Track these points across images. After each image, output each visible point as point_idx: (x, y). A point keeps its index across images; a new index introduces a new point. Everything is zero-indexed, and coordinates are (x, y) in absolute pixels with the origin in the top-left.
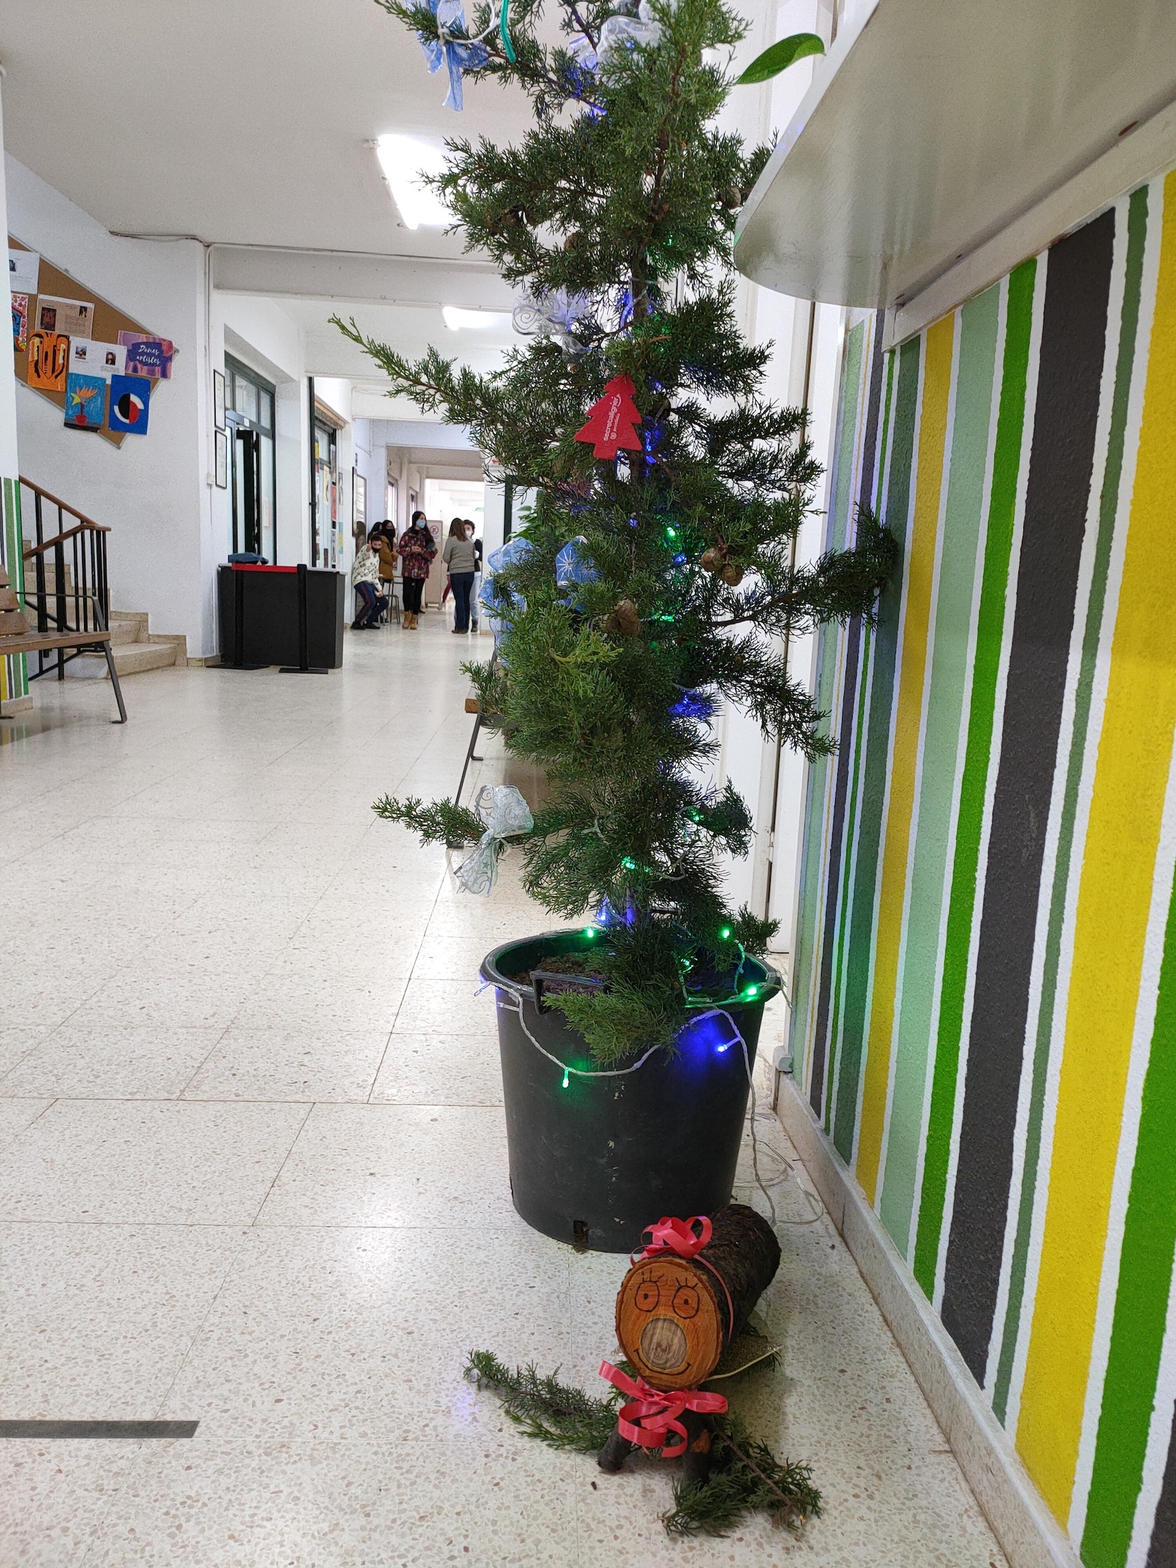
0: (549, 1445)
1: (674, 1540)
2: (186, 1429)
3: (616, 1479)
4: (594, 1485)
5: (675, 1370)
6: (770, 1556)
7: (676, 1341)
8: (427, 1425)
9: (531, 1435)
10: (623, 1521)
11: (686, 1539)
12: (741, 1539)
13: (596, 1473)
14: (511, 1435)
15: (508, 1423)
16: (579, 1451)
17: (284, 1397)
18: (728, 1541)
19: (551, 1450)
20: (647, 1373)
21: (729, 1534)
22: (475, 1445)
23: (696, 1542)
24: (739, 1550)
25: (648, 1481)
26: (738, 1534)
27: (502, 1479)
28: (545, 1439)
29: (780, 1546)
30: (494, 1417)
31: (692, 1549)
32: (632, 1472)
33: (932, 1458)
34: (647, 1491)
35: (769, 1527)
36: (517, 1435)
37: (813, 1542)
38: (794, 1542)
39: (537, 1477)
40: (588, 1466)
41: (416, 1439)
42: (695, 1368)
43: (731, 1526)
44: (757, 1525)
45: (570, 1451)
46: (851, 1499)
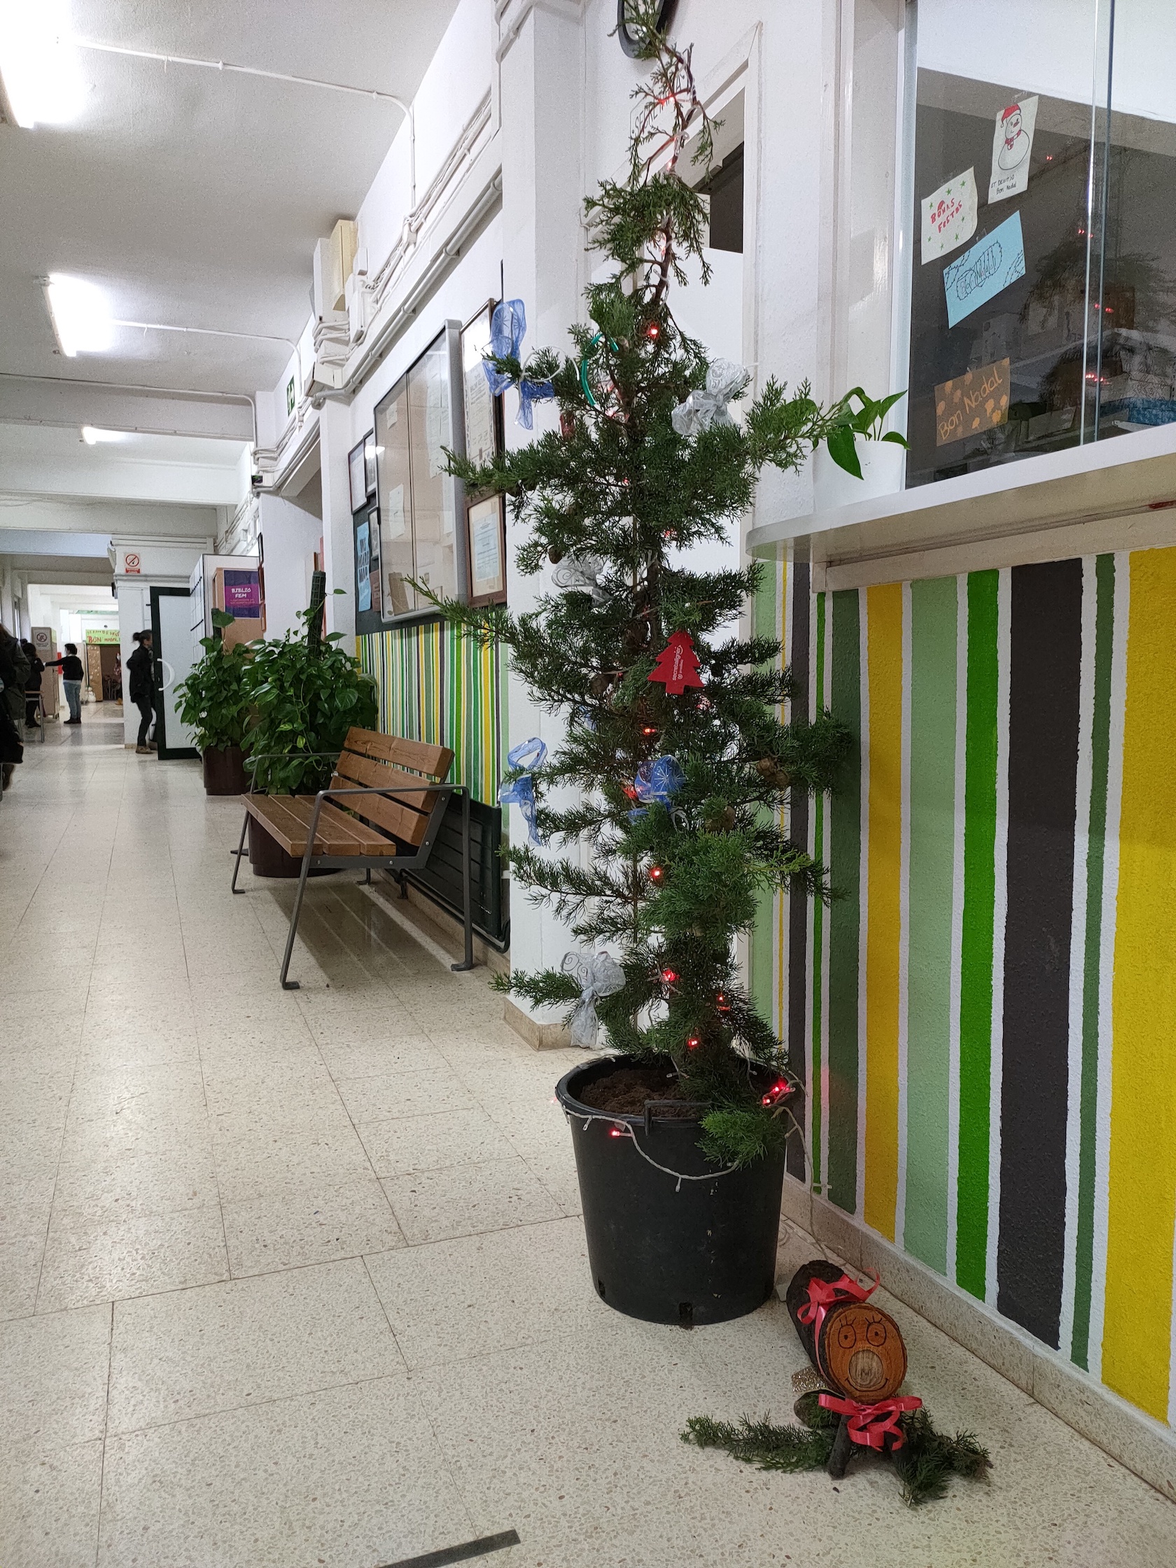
0: (784, 1472)
1: (915, 1510)
2: (510, 1538)
3: (846, 1482)
4: (835, 1489)
5: (878, 1387)
6: (980, 1501)
7: (874, 1364)
8: (686, 1484)
9: (765, 1469)
10: (874, 1508)
11: (922, 1507)
12: (955, 1496)
13: (830, 1481)
14: (751, 1473)
15: (742, 1465)
16: (806, 1469)
17: (563, 1494)
18: (948, 1500)
19: (788, 1475)
20: (858, 1394)
21: (945, 1495)
22: (733, 1487)
23: (929, 1506)
24: (958, 1502)
25: (869, 1477)
26: (950, 1494)
27: (771, 1504)
28: (777, 1469)
29: (981, 1493)
30: (729, 1464)
31: (930, 1511)
32: (853, 1474)
33: (1029, 1410)
34: (872, 1483)
35: (965, 1483)
36: (757, 1472)
37: (999, 1484)
38: (988, 1488)
39: (793, 1496)
40: (822, 1479)
41: (687, 1494)
42: (891, 1381)
43: (944, 1489)
44: (957, 1484)
45: (800, 1472)
46: (1002, 1451)
